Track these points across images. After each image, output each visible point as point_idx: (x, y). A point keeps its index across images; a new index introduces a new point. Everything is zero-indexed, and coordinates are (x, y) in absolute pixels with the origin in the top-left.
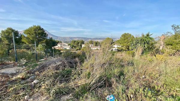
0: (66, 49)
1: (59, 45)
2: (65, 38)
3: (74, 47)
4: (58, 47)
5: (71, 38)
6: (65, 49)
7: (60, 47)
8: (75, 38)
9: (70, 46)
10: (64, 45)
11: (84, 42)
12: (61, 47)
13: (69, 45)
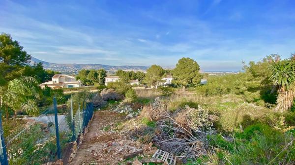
0: (71, 86)
1: (55, 80)
2: (64, 66)
3: (87, 83)
4: (54, 84)
5: (77, 66)
6: (69, 86)
7: (58, 82)
8: (85, 65)
9: (79, 81)
10: (67, 79)
11: (106, 72)
12: (61, 83)
13: (77, 79)
